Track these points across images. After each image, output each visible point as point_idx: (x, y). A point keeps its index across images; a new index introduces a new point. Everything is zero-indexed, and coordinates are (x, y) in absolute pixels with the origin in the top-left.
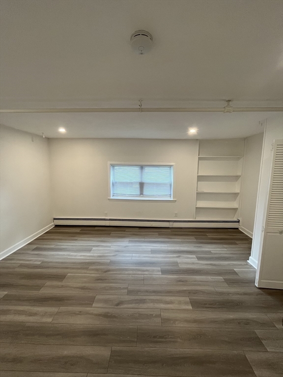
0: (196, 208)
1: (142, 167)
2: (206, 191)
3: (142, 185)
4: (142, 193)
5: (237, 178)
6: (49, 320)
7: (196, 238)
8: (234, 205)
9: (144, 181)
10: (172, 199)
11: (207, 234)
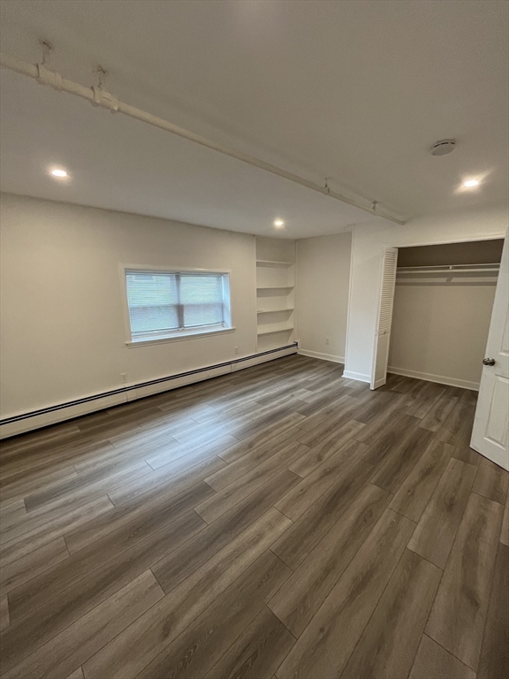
0: (259, 336)
1: (178, 276)
2: (265, 311)
3: (180, 309)
4: (181, 325)
5: (288, 290)
6: (287, 523)
7: (278, 374)
8: (288, 325)
9: (184, 301)
10: (230, 328)
11: (282, 366)
